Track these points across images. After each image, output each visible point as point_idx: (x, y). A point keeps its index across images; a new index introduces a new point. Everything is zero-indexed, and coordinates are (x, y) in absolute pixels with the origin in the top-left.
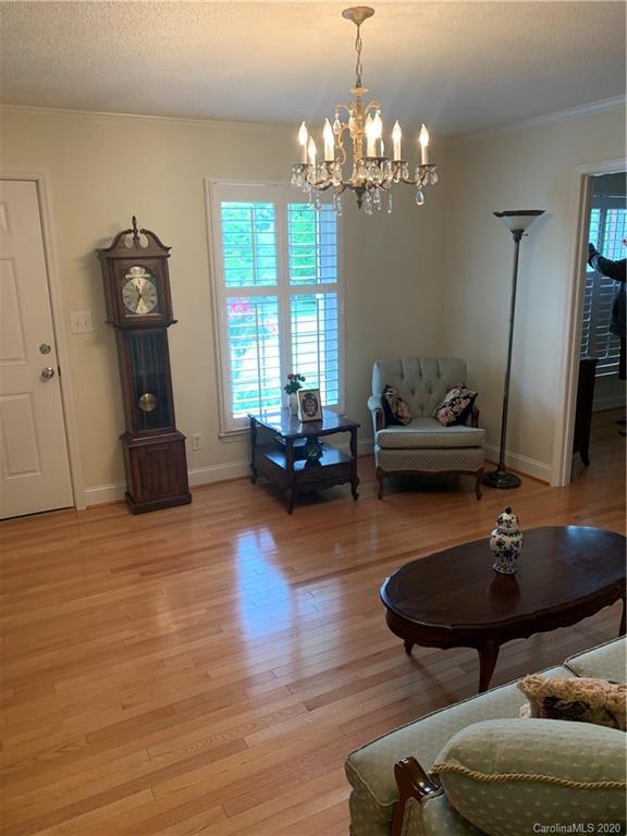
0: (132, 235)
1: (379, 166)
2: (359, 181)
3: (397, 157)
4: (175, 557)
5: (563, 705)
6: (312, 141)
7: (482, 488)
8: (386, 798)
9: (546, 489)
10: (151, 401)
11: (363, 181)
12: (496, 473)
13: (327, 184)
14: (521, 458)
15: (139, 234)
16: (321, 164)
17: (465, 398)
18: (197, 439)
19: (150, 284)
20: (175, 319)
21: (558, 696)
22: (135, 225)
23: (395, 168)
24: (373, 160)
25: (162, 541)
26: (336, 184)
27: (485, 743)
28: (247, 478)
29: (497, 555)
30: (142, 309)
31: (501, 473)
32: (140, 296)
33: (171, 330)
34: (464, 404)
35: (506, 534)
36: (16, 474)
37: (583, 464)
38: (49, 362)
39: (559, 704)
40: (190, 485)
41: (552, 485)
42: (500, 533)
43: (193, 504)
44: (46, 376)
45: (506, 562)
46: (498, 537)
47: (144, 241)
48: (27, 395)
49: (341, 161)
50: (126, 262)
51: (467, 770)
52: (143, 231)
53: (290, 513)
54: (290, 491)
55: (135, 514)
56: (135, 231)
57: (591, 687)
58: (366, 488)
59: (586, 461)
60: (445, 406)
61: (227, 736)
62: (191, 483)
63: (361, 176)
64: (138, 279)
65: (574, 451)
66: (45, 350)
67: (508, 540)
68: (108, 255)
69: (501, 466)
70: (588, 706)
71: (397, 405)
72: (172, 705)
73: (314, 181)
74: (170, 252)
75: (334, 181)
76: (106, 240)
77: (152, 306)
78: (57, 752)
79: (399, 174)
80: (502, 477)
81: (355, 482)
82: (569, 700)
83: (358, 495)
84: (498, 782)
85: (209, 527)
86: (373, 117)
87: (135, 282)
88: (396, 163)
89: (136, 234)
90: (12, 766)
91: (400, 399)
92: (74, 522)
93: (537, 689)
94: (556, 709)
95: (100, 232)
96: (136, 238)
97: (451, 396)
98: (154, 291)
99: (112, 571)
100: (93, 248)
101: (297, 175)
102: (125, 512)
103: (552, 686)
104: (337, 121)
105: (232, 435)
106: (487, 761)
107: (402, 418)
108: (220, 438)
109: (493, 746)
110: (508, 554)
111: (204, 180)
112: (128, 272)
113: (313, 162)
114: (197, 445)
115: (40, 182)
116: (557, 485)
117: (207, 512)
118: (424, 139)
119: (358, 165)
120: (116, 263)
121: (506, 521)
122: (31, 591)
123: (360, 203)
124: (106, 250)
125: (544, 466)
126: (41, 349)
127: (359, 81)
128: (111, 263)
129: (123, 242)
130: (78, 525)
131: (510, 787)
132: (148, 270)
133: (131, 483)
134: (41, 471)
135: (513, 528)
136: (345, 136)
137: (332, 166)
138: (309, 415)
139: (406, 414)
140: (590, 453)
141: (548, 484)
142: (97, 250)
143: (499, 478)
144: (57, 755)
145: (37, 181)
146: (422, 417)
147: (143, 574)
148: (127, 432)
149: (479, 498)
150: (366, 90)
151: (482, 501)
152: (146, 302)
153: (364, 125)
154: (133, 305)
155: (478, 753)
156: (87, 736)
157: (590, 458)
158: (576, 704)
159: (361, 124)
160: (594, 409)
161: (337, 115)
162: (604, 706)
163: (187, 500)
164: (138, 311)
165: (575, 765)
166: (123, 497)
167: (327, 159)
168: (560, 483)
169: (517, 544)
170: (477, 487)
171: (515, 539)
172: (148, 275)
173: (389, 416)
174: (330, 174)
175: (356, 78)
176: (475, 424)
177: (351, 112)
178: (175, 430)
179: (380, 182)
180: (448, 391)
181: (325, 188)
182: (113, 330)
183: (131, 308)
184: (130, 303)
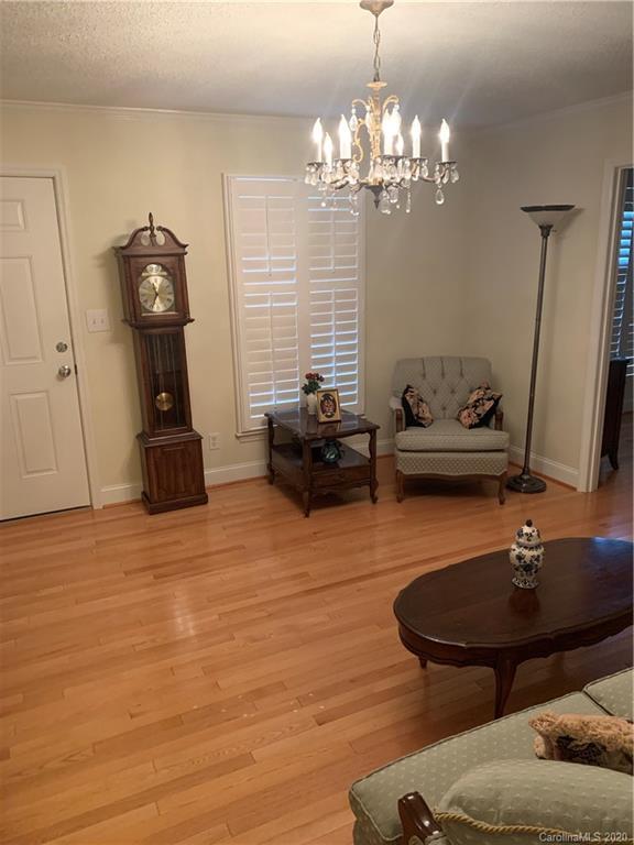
0: (149, 232)
1: (396, 164)
2: (375, 180)
3: (416, 154)
4: (190, 560)
5: (577, 746)
6: (328, 137)
7: (505, 491)
8: (390, 833)
9: (573, 494)
10: (168, 400)
11: (379, 180)
12: (520, 477)
13: (344, 183)
14: (547, 461)
15: (156, 232)
16: (337, 161)
17: (489, 399)
18: (214, 439)
19: (167, 283)
20: (192, 317)
21: (572, 736)
22: (151, 222)
23: (414, 165)
24: (390, 158)
25: (177, 542)
26: (353, 182)
27: (490, 789)
28: (265, 477)
29: (517, 569)
30: (159, 307)
31: (526, 477)
32: (157, 294)
33: (188, 328)
34: (488, 405)
35: (526, 547)
36: (33, 472)
37: (612, 469)
38: (66, 360)
39: (573, 744)
40: (206, 485)
41: (579, 490)
42: (520, 545)
43: (209, 504)
44: (63, 374)
45: (525, 577)
46: (518, 551)
47: (161, 238)
48: (44, 394)
49: (357, 158)
50: (142, 260)
51: (472, 819)
52: (160, 228)
53: (307, 516)
54: (307, 494)
55: (151, 514)
56: (152, 228)
57: (609, 728)
58: (385, 491)
59: (615, 464)
60: (467, 408)
61: (234, 749)
62: (208, 482)
63: (378, 174)
64: (155, 277)
65: (602, 455)
66: (61, 348)
67: (528, 554)
68: (126, 252)
69: (526, 470)
70: (604, 748)
71: (418, 406)
72: (180, 716)
73: (328, 181)
74: (187, 249)
75: (350, 179)
76: (123, 237)
77: (169, 305)
78: (65, 760)
79: (418, 171)
80: (526, 481)
81: (373, 485)
82: (584, 741)
83: (377, 499)
84: (503, 833)
85: (224, 528)
86: (390, 112)
87: (152, 280)
88: (416, 160)
89: (152, 232)
90: (19, 774)
91: (421, 400)
92: (90, 522)
93: (549, 728)
94: (570, 750)
95: (116, 229)
96: (153, 235)
97: (474, 397)
98: (171, 289)
99: (126, 573)
100: (109, 246)
101: (311, 174)
102: (142, 512)
103: (566, 726)
104: (354, 117)
105: (248, 435)
106: (492, 810)
107: (423, 419)
108: (237, 437)
109: (499, 793)
110: (528, 568)
111: (222, 175)
112: (144, 269)
113: (329, 160)
114: (214, 445)
115: (57, 179)
116: (584, 491)
117: (224, 513)
118: (445, 134)
119: (375, 163)
120: (133, 261)
121: (527, 534)
122: (44, 593)
123: (377, 202)
124: (123, 248)
125: (570, 470)
126: (58, 347)
127: (378, 74)
128: (127, 261)
129: (139, 240)
130: (95, 524)
131: (517, 839)
132: (164, 268)
133: (147, 483)
134: (58, 470)
135: (533, 542)
136: (363, 133)
137: (348, 164)
138: (327, 416)
139: (427, 415)
140: (619, 456)
141: (574, 489)
142: (113, 248)
143: (523, 482)
144: (63, 764)
145: (53, 178)
146: (444, 418)
147: (155, 577)
148: (143, 431)
149: (502, 503)
150: (385, 84)
151: (505, 506)
152: (162, 300)
153: (381, 121)
154: (149, 304)
155: (482, 801)
156: (94, 744)
157: (619, 461)
158: (592, 745)
159: (379, 120)
160: (623, 412)
161: (354, 111)
162: (621, 750)
163: (204, 501)
164: (155, 309)
165: (587, 818)
166: (139, 497)
167: (342, 157)
168: (587, 489)
169: (537, 559)
170: (500, 492)
171: (535, 553)
172: (165, 273)
173: (410, 418)
174: (346, 172)
175: (374, 72)
176: (499, 427)
177: (368, 108)
178: (192, 430)
179: (398, 180)
180: (471, 392)
181: (342, 187)
182: (130, 329)
183: (147, 306)
184: (146, 301)
